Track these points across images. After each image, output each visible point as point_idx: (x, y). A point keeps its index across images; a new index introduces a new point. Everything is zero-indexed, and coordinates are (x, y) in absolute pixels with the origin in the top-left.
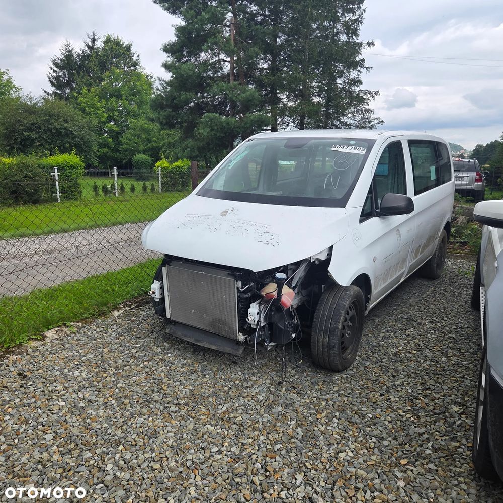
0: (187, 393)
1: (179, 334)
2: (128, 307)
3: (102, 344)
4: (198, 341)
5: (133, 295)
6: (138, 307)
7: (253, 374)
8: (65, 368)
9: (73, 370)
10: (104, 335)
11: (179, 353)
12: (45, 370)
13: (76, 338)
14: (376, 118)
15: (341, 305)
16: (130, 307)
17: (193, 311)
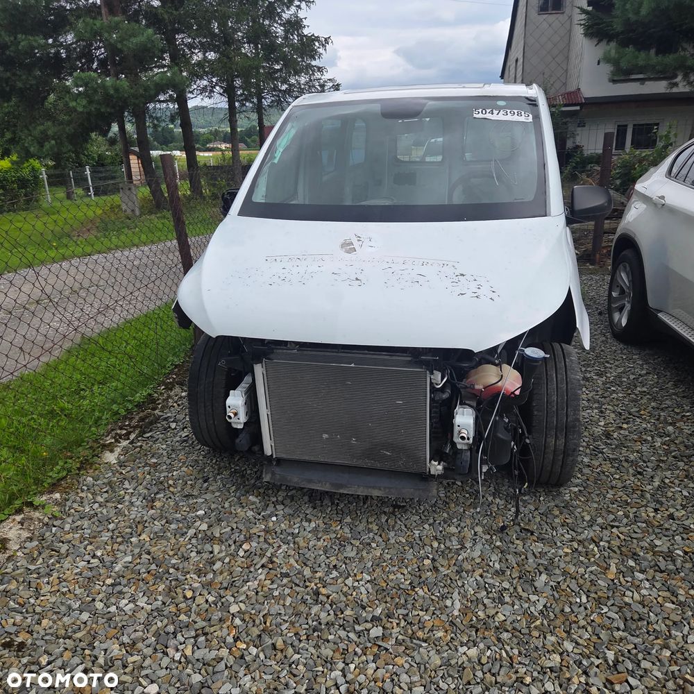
0: (370, 591)
1: (296, 480)
2: (125, 440)
3: (130, 527)
4: (341, 486)
5: (117, 413)
6: (141, 434)
7: (445, 522)
8: (94, 600)
9: (113, 600)
10: (120, 506)
11: (288, 510)
12: (55, 617)
13: (67, 527)
14: (329, 80)
15: (574, 381)
16: (129, 439)
17: (325, 436)
